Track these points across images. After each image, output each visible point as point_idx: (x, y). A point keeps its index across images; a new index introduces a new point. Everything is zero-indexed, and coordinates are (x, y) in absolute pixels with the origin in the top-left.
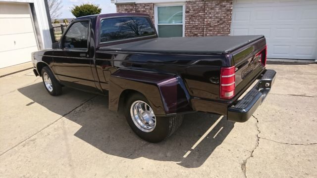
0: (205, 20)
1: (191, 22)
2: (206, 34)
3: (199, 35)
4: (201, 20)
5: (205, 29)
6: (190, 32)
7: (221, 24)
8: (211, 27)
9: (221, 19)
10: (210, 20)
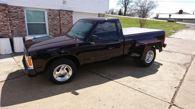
0: (61, 21)
1: (53, 22)
2: (63, 29)
3: (58, 29)
4: (58, 21)
5: (62, 26)
6: (53, 28)
7: (69, 24)
8: (64, 25)
9: (69, 21)
10: (64, 21)
